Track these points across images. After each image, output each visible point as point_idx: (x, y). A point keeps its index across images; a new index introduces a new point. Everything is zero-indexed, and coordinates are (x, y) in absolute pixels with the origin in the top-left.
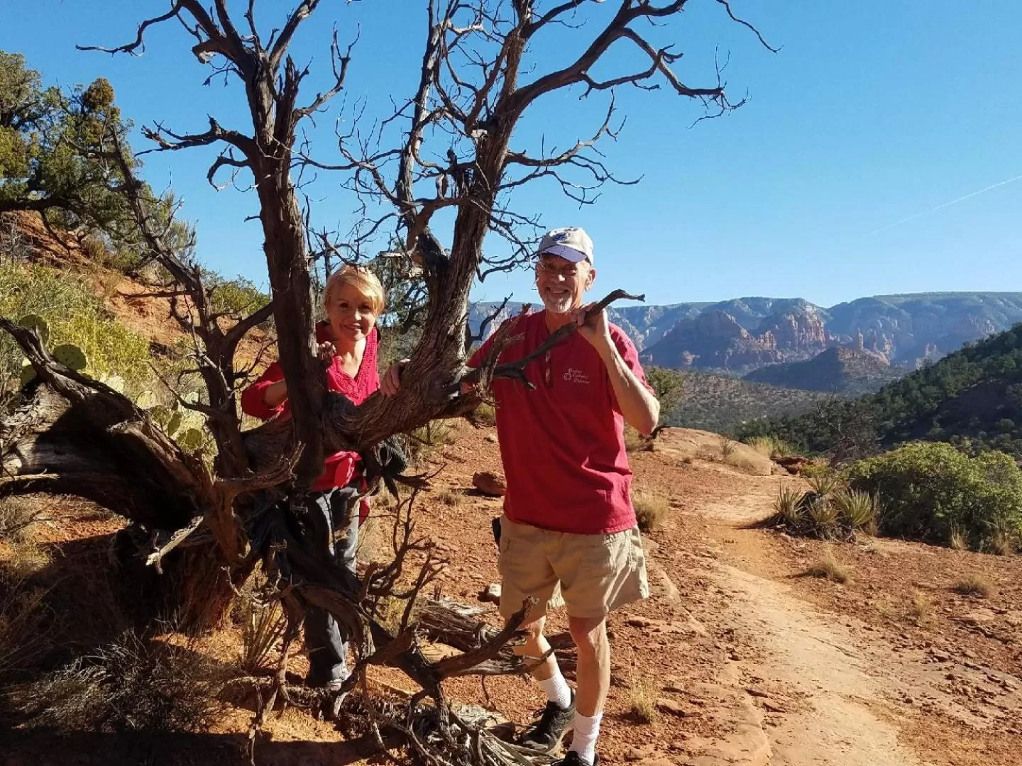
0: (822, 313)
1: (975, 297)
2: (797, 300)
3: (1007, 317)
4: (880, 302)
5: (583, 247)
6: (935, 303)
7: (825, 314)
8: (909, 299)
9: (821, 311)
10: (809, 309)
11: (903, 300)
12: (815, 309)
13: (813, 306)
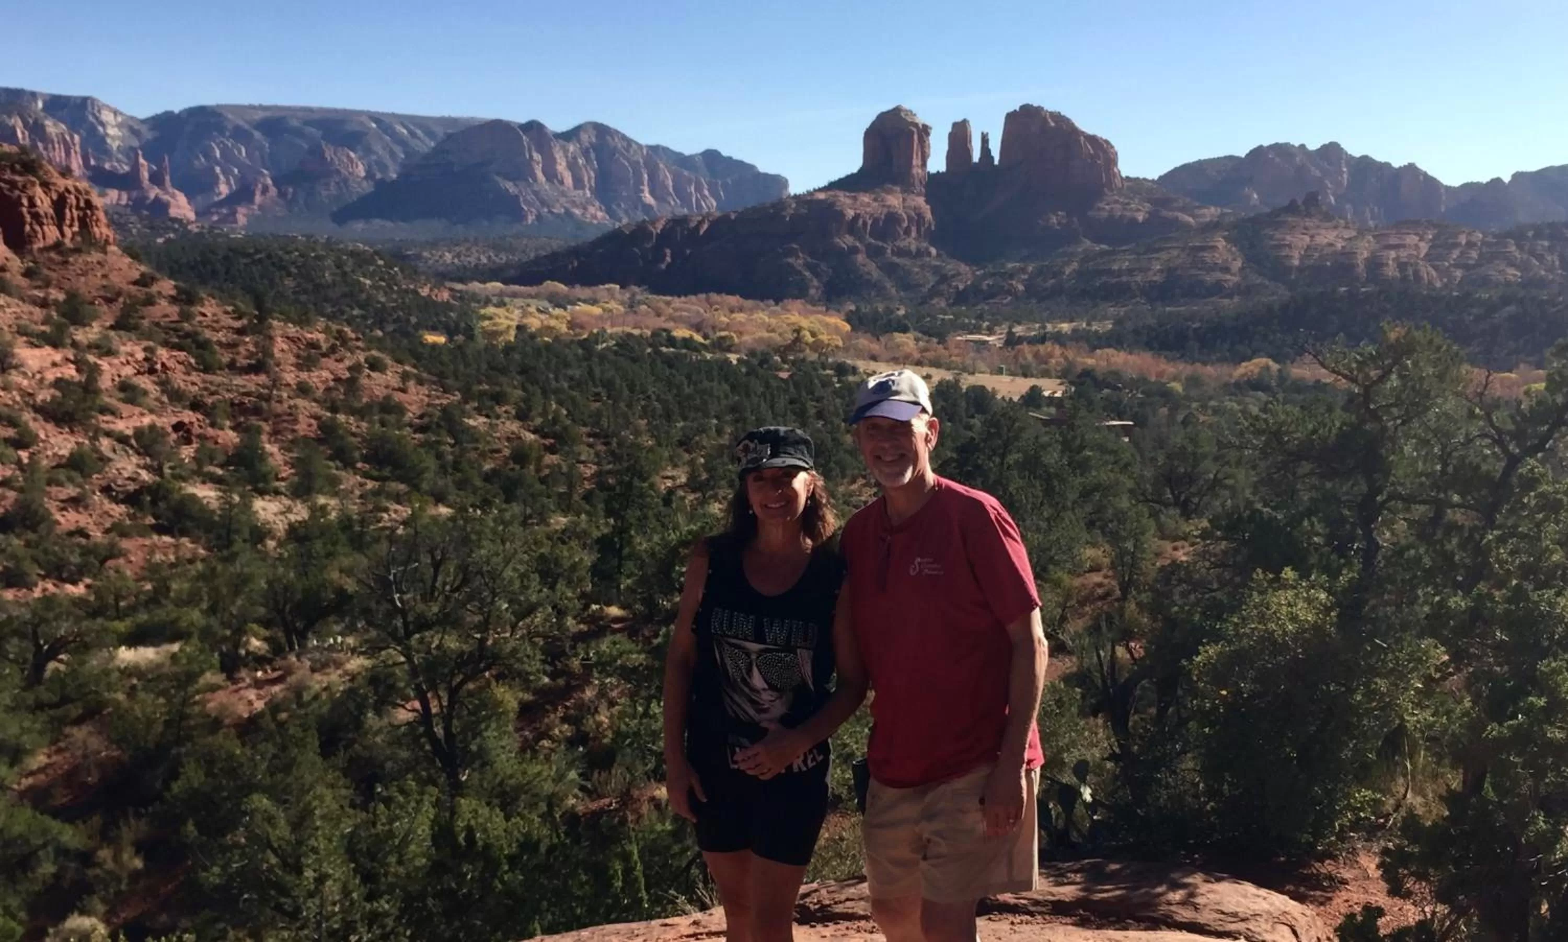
0: (131, 126)
1: (364, 119)
2: (85, 100)
3: (406, 153)
4: (220, 115)
5: (915, 395)
6: (307, 123)
7: (136, 127)
8: (268, 114)
9: (131, 123)
10: (107, 116)
11: (260, 115)
12: (120, 119)
13: (116, 113)
